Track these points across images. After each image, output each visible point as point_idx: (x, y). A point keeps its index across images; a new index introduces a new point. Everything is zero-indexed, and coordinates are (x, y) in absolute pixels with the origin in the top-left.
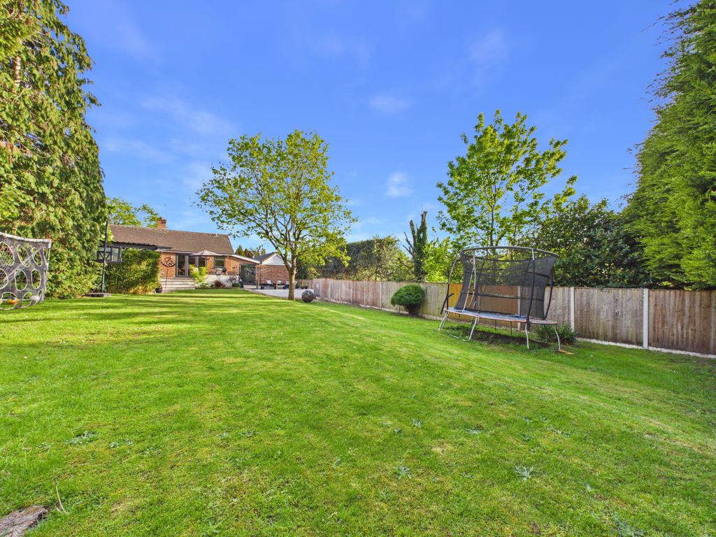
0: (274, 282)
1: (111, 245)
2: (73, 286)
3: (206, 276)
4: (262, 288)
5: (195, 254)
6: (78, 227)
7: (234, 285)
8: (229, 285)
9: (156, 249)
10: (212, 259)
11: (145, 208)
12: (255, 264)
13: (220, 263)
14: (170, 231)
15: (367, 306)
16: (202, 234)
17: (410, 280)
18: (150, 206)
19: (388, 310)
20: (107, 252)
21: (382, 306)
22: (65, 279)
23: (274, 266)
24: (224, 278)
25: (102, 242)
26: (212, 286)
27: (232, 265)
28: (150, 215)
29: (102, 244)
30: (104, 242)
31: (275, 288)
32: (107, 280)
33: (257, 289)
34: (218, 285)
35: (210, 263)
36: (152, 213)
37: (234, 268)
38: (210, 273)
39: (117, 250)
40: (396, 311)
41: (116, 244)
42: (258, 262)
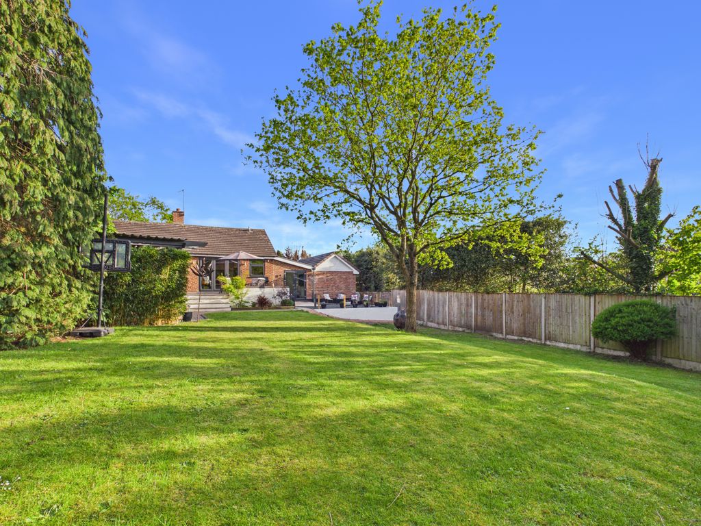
0: (334, 297)
1: (114, 238)
2: (45, 319)
3: (245, 290)
4: (323, 307)
5: (224, 257)
6: (55, 203)
7: (284, 303)
8: (277, 302)
9: (183, 246)
10: (246, 264)
11: (153, 202)
12: (306, 270)
13: (257, 270)
14: (189, 226)
15: (509, 337)
16: (232, 229)
17: (620, 292)
18: (160, 199)
19: (562, 345)
20: (107, 252)
21: (548, 338)
22: (28, 306)
23: (332, 273)
24: (270, 293)
25: (100, 234)
26: (254, 304)
27: (274, 272)
28: (159, 210)
29: (98, 237)
30: (101, 235)
31: (342, 306)
32: (108, 302)
33: (315, 307)
34: (262, 303)
35: (245, 269)
36: (162, 208)
37: (277, 276)
38: (249, 285)
39: (124, 246)
40: (584, 349)
41: (122, 238)
42: (309, 267)
